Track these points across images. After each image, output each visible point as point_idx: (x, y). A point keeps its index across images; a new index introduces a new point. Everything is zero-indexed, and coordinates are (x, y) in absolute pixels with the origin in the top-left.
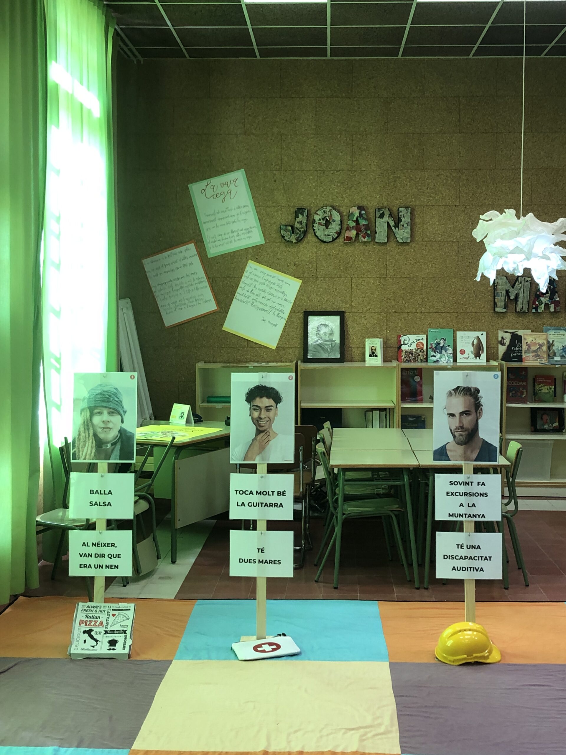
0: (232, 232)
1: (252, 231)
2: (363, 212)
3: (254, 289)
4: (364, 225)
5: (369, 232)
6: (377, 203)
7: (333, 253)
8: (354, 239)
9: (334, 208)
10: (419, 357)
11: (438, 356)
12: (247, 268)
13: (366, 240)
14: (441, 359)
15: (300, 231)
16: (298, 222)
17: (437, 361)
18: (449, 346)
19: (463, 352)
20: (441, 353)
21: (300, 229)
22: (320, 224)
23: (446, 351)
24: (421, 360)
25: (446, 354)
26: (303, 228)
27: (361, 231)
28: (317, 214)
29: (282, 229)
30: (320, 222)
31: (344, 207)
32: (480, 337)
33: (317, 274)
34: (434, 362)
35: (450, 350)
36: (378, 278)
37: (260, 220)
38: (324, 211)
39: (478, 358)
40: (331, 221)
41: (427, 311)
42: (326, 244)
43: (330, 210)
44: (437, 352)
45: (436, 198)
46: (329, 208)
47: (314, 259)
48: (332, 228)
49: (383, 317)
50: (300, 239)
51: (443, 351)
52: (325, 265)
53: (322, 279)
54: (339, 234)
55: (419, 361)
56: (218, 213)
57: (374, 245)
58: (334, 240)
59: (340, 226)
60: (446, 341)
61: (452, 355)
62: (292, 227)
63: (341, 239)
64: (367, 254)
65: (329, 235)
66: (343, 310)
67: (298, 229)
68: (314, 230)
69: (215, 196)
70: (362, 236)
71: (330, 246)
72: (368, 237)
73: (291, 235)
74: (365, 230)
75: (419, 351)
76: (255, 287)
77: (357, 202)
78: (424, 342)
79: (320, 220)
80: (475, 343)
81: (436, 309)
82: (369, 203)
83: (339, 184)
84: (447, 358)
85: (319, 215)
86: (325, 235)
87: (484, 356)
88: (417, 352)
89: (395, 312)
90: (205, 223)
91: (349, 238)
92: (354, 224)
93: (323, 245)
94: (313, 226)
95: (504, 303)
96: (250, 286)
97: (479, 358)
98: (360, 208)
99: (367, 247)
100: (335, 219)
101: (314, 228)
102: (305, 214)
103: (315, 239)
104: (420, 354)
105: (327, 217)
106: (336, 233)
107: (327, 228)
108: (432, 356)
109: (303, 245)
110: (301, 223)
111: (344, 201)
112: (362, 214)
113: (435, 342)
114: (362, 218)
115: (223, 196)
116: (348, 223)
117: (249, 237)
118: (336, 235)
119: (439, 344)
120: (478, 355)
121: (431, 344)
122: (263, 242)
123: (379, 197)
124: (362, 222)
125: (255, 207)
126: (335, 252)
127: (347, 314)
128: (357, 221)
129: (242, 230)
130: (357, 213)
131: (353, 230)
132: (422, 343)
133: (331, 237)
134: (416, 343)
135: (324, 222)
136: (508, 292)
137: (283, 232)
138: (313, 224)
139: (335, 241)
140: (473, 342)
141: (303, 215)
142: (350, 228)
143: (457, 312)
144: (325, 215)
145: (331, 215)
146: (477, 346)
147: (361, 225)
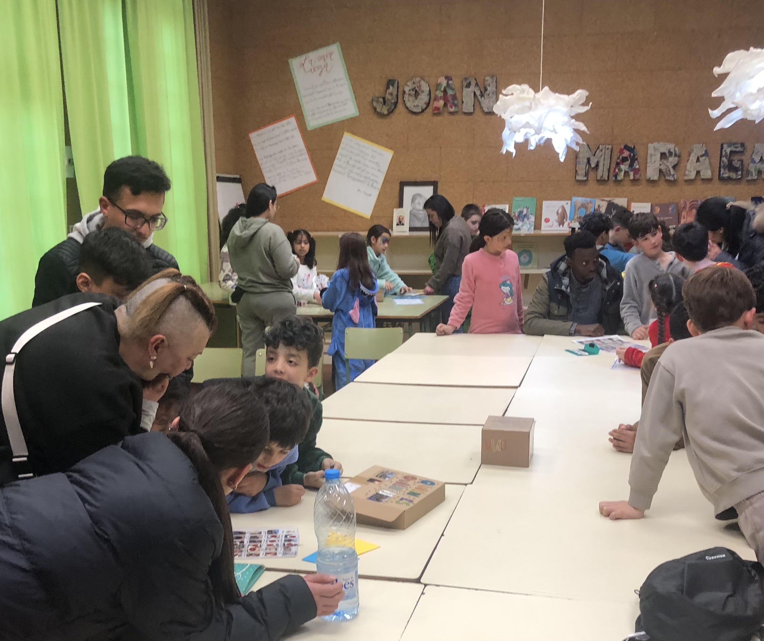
0: (329, 105)
1: (347, 104)
4: (451, 95)
5: (456, 102)
6: (464, 73)
8: (442, 109)
9: (423, 78)
11: (520, 223)
12: (343, 140)
13: (453, 110)
14: (523, 228)
15: (391, 103)
16: (389, 94)
17: (519, 229)
18: (531, 214)
19: (547, 220)
20: (523, 221)
22: (409, 94)
23: (528, 220)
25: (528, 222)
26: (393, 99)
27: (448, 101)
29: (375, 101)
31: (432, 78)
32: (565, 206)
33: (408, 145)
34: (516, 230)
35: (532, 219)
36: (466, 148)
37: (354, 92)
38: (413, 82)
39: (561, 226)
40: (420, 92)
41: (512, 180)
42: (416, 115)
43: (419, 82)
44: (520, 219)
45: (522, 66)
46: (418, 79)
47: (405, 130)
48: (421, 99)
49: (470, 186)
50: (391, 110)
51: (526, 220)
52: (416, 136)
53: (413, 149)
54: (428, 104)
56: (316, 86)
57: (462, 114)
59: (428, 97)
60: (529, 209)
61: (533, 224)
62: (384, 99)
63: (430, 110)
64: (455, 124)
65: (418, 106)
66: (437, 180)
67: (389, 101)
68: (404, 101)
69: (313, 70)
70: (449, 106)
71: (420, 116)
72: (456, 107)
73: (382, 107)
74: (452, 100)
76: (350, 158)
77: (445, 73)
79: (410, 90)
81: (521, 178)
82: (457, 73)
83: (429, 55)
84: (529, 226)
85: (409, 86)
86: (415, 106)
87: (567, 224)
89: (482, 181)
90: (304, 97)
91: (437, 109)
92: (442, 94)
93: (414, 117)
94: (403, 97)
95: (584, 171)
96: (346, 157)
97: (563, 226)
98: (448, 78)
99: (455, 117)
100: (424, 90)
102: (396, 85)
103: (405, 110)
105: (417, 88)
106: (425, 103)
109: (394, 116)
111: (434, 71)
112: (449, 84)
113: (518, 210)
114: (449, 88)
115: (320, 70)
116: (436, 94)
117: (345, 110)
118: (425, 106)
119: (522, 212)
120: (561, 223)
121: (514, 212)
122: (358, 114)
123: (467, 67)
124: (450, 92)
125: (350, 79)
126: (424, 123)
127: (440, 184)
128: (445, 91)
129: (338, 103)
130: (444, 83)
131: (441, 100)
133: (420, 108)
135: (414, 92)
136: (589, 160)
137: (375, 104)
139: (425, 112)
140: (558, 210)
141: (393, 85)
142: (438, 98)
143: (540, 181)
144: (415, 86)
145: (420, 86)
146: (561, 215)
147: (448, 94)
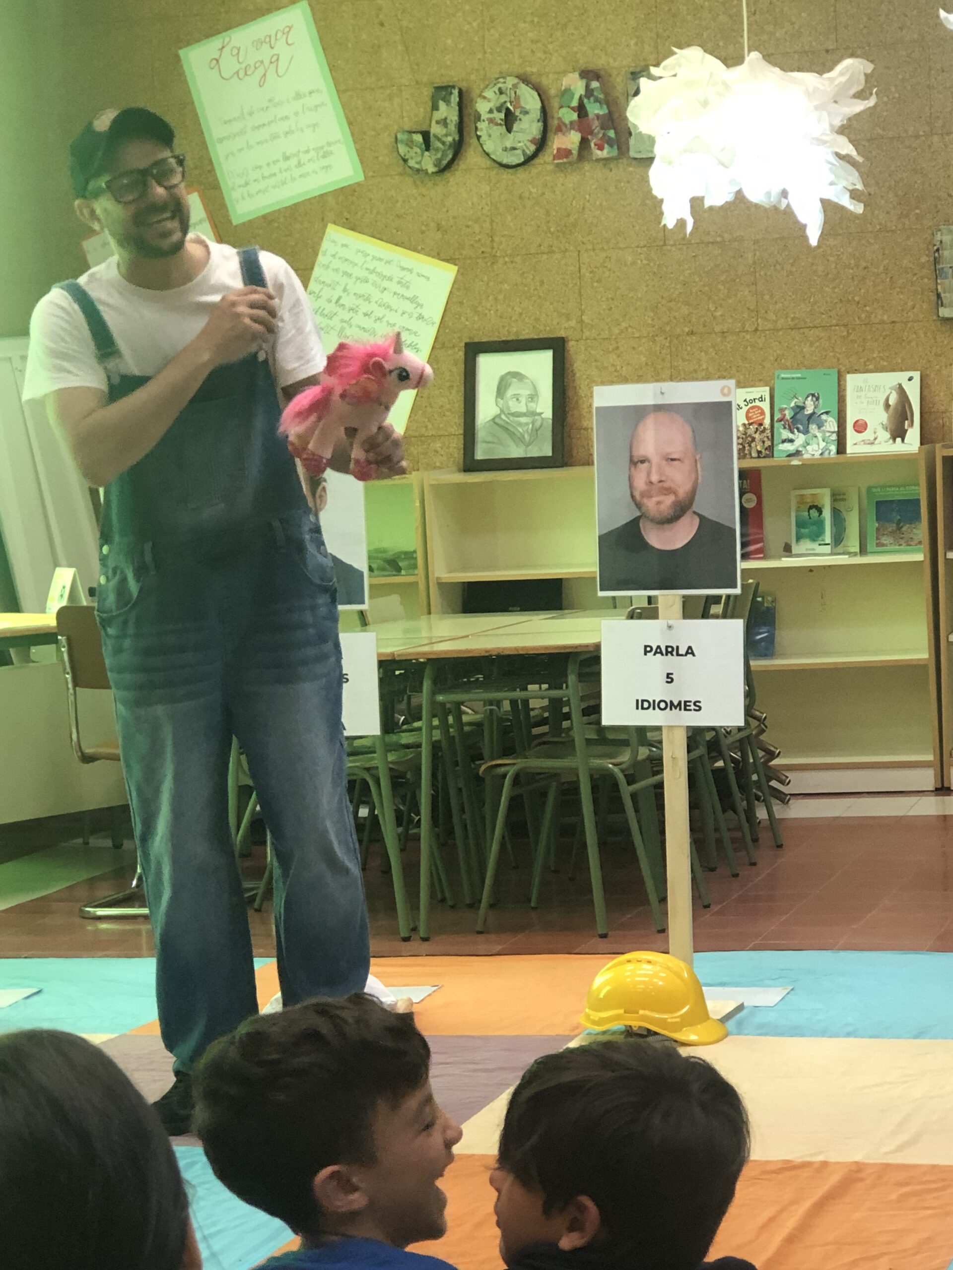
0: (286, 158)
1: (331, 153)
2: (595, 84)
3: (344, 295)
4: (598, 116)
5: (611, 134)
6: (630, 59)
7: (531, 193)
8: (575, 152)
9: (525, 79)
10: (753, 445)
11: (800, 439)
12: (325, 245)
13: (605, 153)
14: (808, 447)
15: (443, 143)
16: (438, 122)
17: (797, 453)
18: (827, 413)
19: (860, 427)
20: (806, 432)
21: (444, 139)
22: (491, 121)
23: (819, 428)
24: (759, 452)
25: (819, 435)
26: (450, 135)
27: (591, 133)
28: (484, 98)
29: (402, 141)
30: (491, 116)
31: (551, 75)
32: (907, 387)
33: (493, 248)
34: (789, 456)
35: (831, 424)
36: (645, 249)
37: (350, 124)
38: (500, 89)
39: (899, 440)
40: (517, 113)
41: (770, 326)
42: (510, 171)
43: (515, 86)
44: (798, 429)
45: (777, 35)
46: (511, 81)
47: (484, 212)
48: (522, 131)
49: (663, 347)
50: (445, 162)
51: (813, 428)
52: (512, 224)
53: (507, 259)
54: (541, 144)
55: (754, 454)
56: (251, 114)
57: (630, 165)
58: (529, 160)
59: (540, 124)
60: (821, 401)
61: (834, 437)
62: (426, 135)
63: (547, 157)
64: (612, 189)
65: (514, 149)
66: (562, 334)
67: (439, 139)
68: (479, 137)
69: (241, 74)
70: (595, 145)
71: (521, 173)
72: (611, 146)
73: (422, 155)
74: (602, 128)
75: (752, 428)
76: (345, 290)
77: (581, 62)
78: (766, 406)
79: (491, 111)
80: (891, 402)
81: (793, 319)
82: (611, 61)
83: (536, 20)
84: (823, 444)
85: (489, 101)
86: (505, 149)
87: (913, 434)
88: (749, 432)
89: (692, 333)
90: (221, 140)
91: (564, 153)
92: (575, 116)
93: (506, 175)
94: (476, 128)
96: (334, 289)
97: (903, 441)
98: (587, 74)
99: (613, 171)
100: (527, 107)
101: (478, 133)
102: (455, 98)
103: (485, 162)
104: (757, 436)
105: (509, 105)
106: (533, 141)
107: (509, 130)
108: (784, 441)
109: (456, 178)
110: (444, 122)
111: (550, 60)
112: (592, 90)
113: (792, 405)
114: (592, 99)
115: (261, 71)
116: (560, 115)
117: (326, 168)
118: (533, 148)
119: (802, 408)
120: (899, 433)
121: (782, 410)
122: (361, 178)
123: (636, 44)
124: (594, 109)
125: (338, 91)
126: (534, 190)
127: (571, 345)
128: (581, 110)
129: (307, 151)
130: (579, 88)
131: (573, 132)
132: (759, 408)
133: (519, 152)
134: (745, 409)
135: (502, 116)
137: (402, 149)
138: (475, 123)
139: (533, 162)
140: (887, 400)
141: (447, 102)
142: (564, 128)
143: (846, 326)
144: (503, 98)
145: (517, 98)
146: (896, 409)
147: (591, 116)
